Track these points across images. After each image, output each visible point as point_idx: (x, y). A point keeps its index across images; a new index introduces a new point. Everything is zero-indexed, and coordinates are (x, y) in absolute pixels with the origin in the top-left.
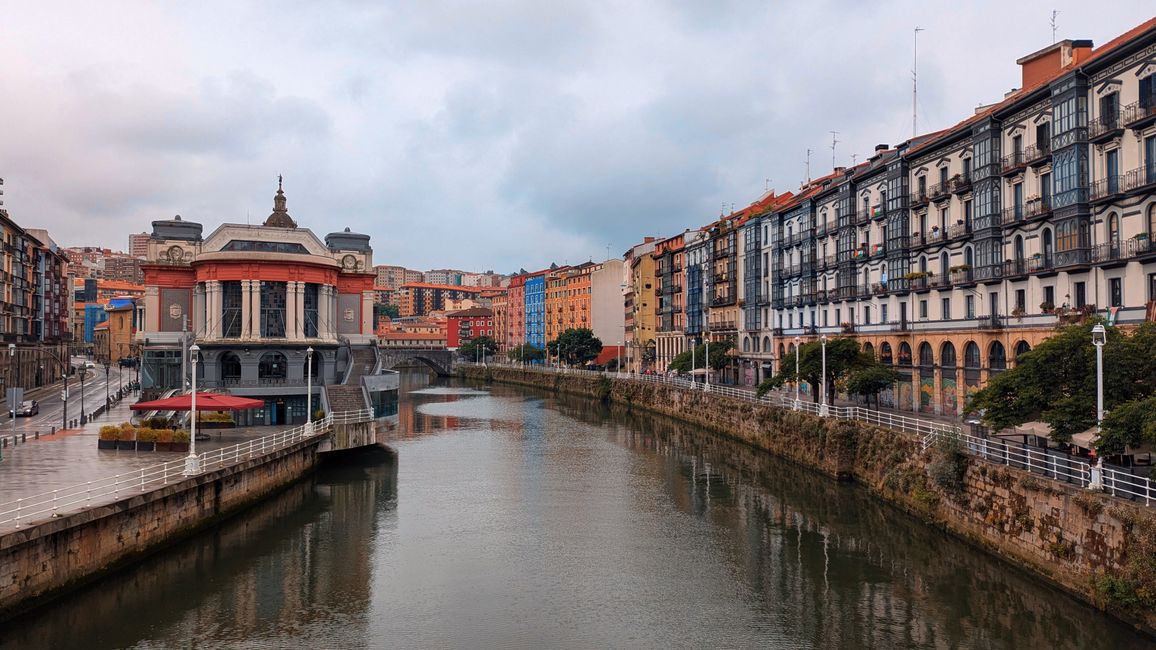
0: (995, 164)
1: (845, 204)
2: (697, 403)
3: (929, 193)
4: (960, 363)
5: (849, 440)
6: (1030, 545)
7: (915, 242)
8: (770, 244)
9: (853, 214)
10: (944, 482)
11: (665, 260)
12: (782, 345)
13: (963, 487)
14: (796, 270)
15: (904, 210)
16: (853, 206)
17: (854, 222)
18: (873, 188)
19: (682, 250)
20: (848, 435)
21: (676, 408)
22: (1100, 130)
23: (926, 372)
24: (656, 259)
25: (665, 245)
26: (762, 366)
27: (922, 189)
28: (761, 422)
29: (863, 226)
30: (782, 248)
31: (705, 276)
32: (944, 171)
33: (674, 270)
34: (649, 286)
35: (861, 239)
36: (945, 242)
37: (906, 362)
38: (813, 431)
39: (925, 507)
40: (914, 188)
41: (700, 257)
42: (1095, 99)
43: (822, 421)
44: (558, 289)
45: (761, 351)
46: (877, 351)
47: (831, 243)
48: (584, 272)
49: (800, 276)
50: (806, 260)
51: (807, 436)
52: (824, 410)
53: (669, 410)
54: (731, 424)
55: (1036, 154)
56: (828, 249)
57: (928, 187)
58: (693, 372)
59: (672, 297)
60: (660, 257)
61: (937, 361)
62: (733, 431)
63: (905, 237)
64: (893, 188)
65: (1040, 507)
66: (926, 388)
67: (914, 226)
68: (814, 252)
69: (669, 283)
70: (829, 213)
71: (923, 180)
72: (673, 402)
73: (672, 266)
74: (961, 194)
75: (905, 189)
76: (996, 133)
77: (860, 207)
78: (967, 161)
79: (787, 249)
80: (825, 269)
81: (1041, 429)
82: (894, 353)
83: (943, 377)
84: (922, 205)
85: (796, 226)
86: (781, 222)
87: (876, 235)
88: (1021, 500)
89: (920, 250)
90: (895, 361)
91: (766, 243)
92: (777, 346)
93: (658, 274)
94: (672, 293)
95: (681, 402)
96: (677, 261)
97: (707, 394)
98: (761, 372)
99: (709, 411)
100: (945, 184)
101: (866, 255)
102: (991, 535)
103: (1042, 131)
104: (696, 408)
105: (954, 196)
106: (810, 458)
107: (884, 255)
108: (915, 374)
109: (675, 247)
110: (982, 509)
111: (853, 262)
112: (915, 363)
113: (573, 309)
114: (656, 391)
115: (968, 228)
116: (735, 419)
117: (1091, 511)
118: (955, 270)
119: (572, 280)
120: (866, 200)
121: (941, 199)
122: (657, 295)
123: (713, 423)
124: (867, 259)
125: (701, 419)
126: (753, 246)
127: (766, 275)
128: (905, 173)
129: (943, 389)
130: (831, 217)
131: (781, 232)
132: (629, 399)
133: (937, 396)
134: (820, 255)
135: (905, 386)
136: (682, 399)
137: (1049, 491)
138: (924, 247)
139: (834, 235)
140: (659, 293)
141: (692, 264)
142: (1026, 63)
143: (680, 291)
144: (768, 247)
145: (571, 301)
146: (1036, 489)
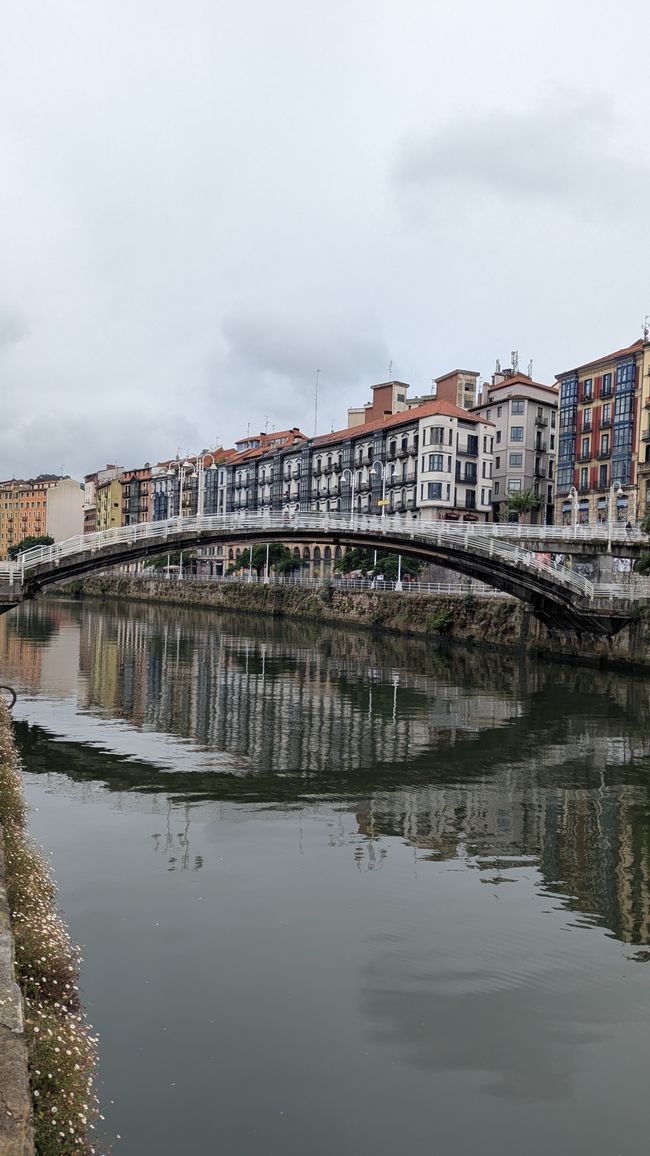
0: (352, 461)
1: (277, 467)
2: (172, 588)
3: (322, 469)
4: (333, 557)
5: (280, 594)
6: (353, 614)
7: (314, 494)
8: (225, 483)
9: (281, 473)
10: (324, 599)
11: (133, 486)
12: (231, 550)
13: (331, 600)
14: (243, 503)
15: (310, 476)
16: (282, 469)
17: (280, 479)
18: (294, 461)
19: (150, 480)
20: (279, 592)
21: (152, 594)
22: (389, 456)
23: (317, 562)
24: (123, 484)
25: (132, 474)
26: (215, 564)
27: (319, 467)
28: (225, 593)
29: (287, 481)
30: (232, 488)
31: (170, 501)
32: (330, 459)
33: (141, 495)
34: (116, 505)
35: (285, 489)
36: (328, 496)
37: (307, 557)
38: (260, 593)
39: (316, 614)
40: (315, 465)
41: (166, 487)
42: (389, 442)
43: (266, 585)
44: (8, 501)
45: (216, 554)
46: (292, 552)
47: (267, 489)
48: (36, 487)
49: (246, 507)
50: (250, 497)
51: (256, 595)
52: (266, 580)
53: (145, 596)
54: (201, 598)
55: (367, 460)
56: (265, 493)
57: (322, 466)
58: (168, 567)
59: (139, 515)
60: (128, 483)
61: (322, 556)
62: (203, 601)
63: (310, 491)
64: (304, 463)
65: (356, 599)
66: (317, 571)
67: (314, 486)
68: (256, 493)
69: (136, 504)
70: (266, 471)
71: (319, 461)
72: (149, 590)
73: (140, 492)
74: (337, 473)
75: (311, 464)
76: (353, 446)
77: (286, 470)
78: (340, 456)
79: (238, 489)
80: (263, 504)
81: (359, 572)
82: (301, 553)
83: (325, 564)
84: (318, 475)
85: (243, 475)
86: (234, 472)
87: (294, 487)
88: (351, 599)
89: (317, 499)
90: (302, 557)
91: (222, 483)
92: (228, 551)
93: (125, 496)
94: (139, 512)
95: (157, 589)
96: (143, 488)
97: (180, 581)
98: (215, 569)
99: (183, 592)
100: (330, 466)
101: (288, 498)
102: (341, 615)
103: (370, 450)
104: (170, 591)
105: (334, 474)
106: (258, 606)
107: (298, 499)
108: (311, 564)
109: (141, 476)
110: (338, 607)
111: (281, 502)
112: (312, 558)
113: (25, 520)
114: (132, 583)
115: (339, 490)
116: (204, 594)
117: (370, 596)
118: (332, 510)
119: (25, 494)
120: (289, 467)
121: (327, 473)
122: (123, 513)
123: (186, 599)
124: (288, 500)
125: (175, 598)
126: (212, 484)
127: (221, 504)
128: (311, 456)
129: (324, 570)
130: (268, 474)
131: (234, 478)
132: (103, 591)
133: (322, 574)
134: (260, 495)
135: (306, 570)
136: (157, 586)
137: (359, 593)
138: (319, 497)
139: (269, 484)
140: (125, 511)
141: (158, 490)
142: (376, 389)
143: (147, 510)
144: (223, 486)
145: (23, 513)
146: (355, 594)
